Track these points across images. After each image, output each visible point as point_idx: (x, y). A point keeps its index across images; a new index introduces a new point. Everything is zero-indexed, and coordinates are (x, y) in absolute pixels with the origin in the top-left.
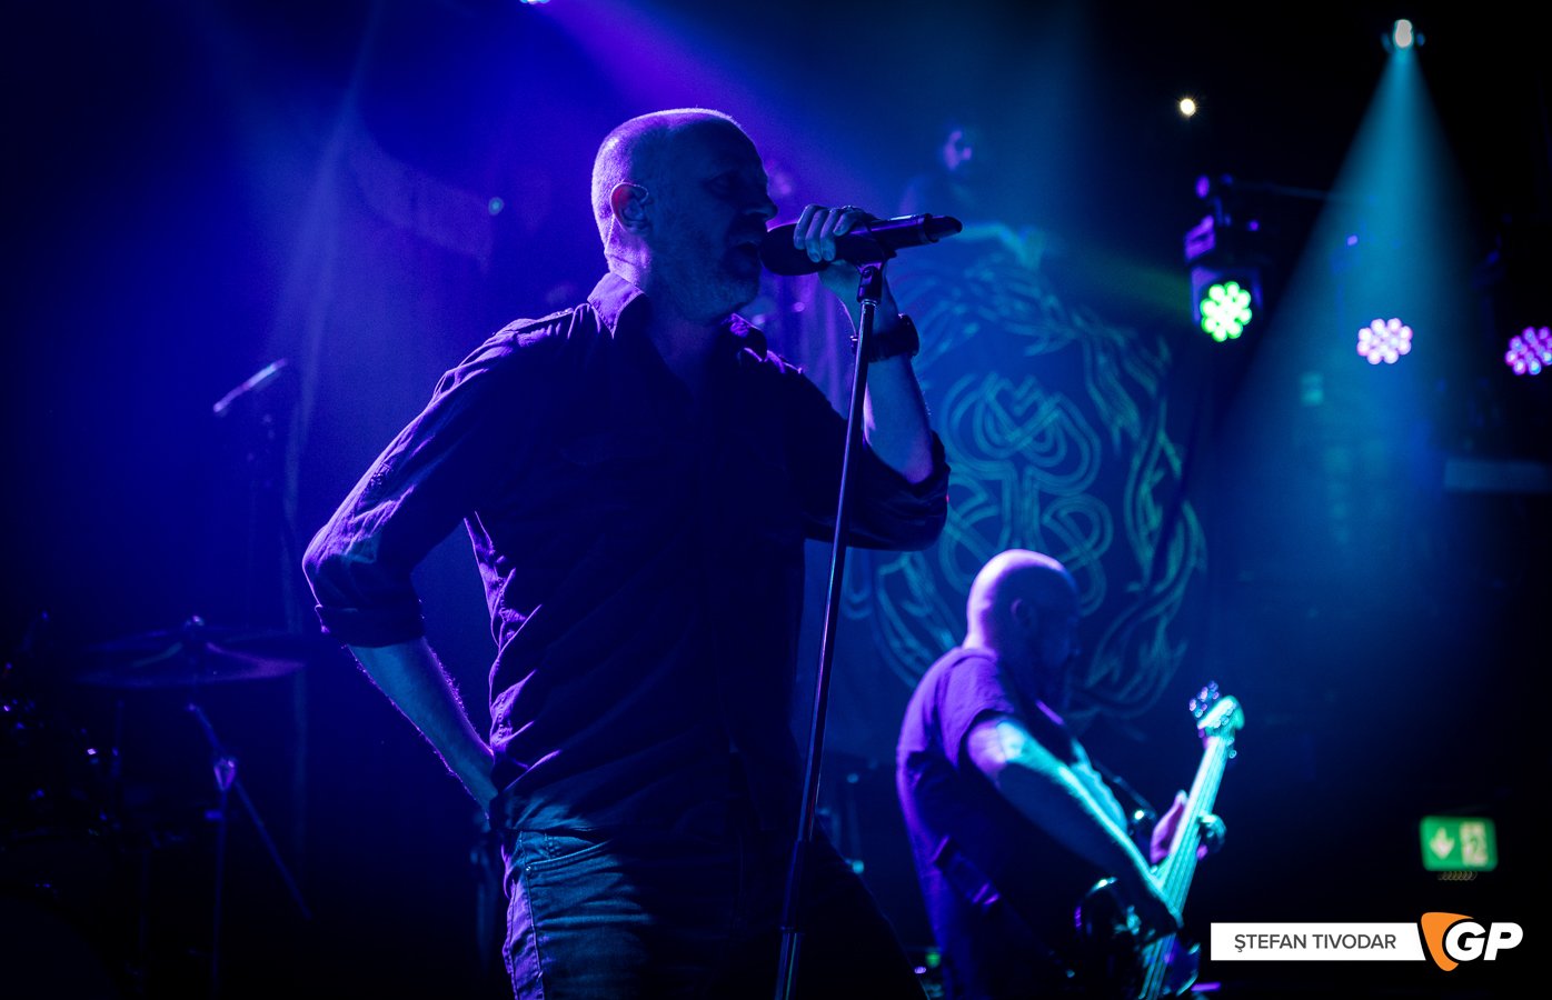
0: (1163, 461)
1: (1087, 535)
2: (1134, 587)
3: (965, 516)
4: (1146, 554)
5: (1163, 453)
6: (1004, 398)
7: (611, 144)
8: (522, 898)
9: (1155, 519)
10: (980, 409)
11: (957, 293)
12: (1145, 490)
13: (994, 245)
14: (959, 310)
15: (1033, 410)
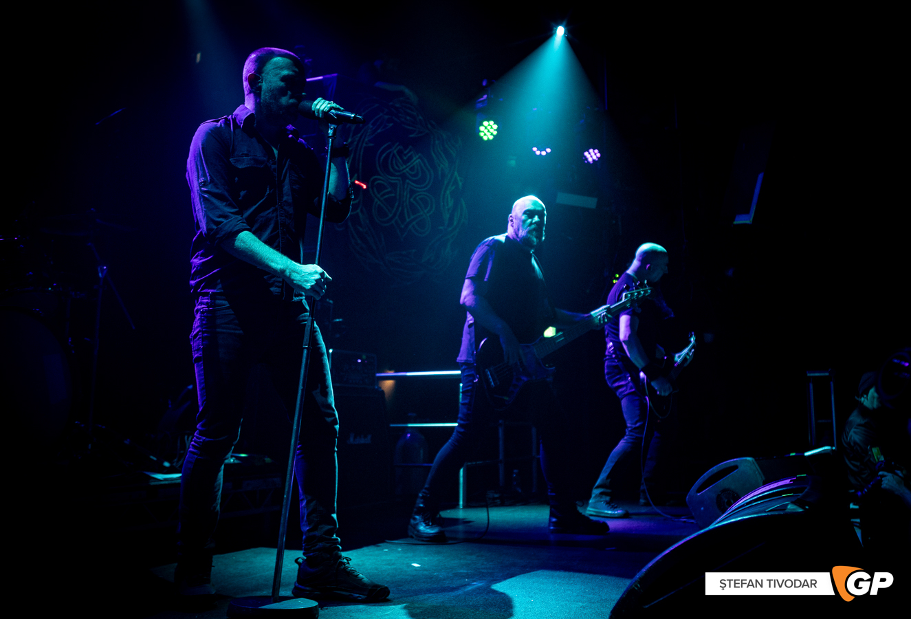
0: (456, 182)
1: (426, 208)
2: (441, 228)
3: (382, 196)
4: (447, 216)
5: (456, 179)
6: (400, 153)
7: (253, 56)
8: (199, 319)
9: (451, 203)
10: (392, 154)
11: (386, 110)
12: (448, 192)
13: (402, 93)
14: (386, 117)
15: (410, 159)
